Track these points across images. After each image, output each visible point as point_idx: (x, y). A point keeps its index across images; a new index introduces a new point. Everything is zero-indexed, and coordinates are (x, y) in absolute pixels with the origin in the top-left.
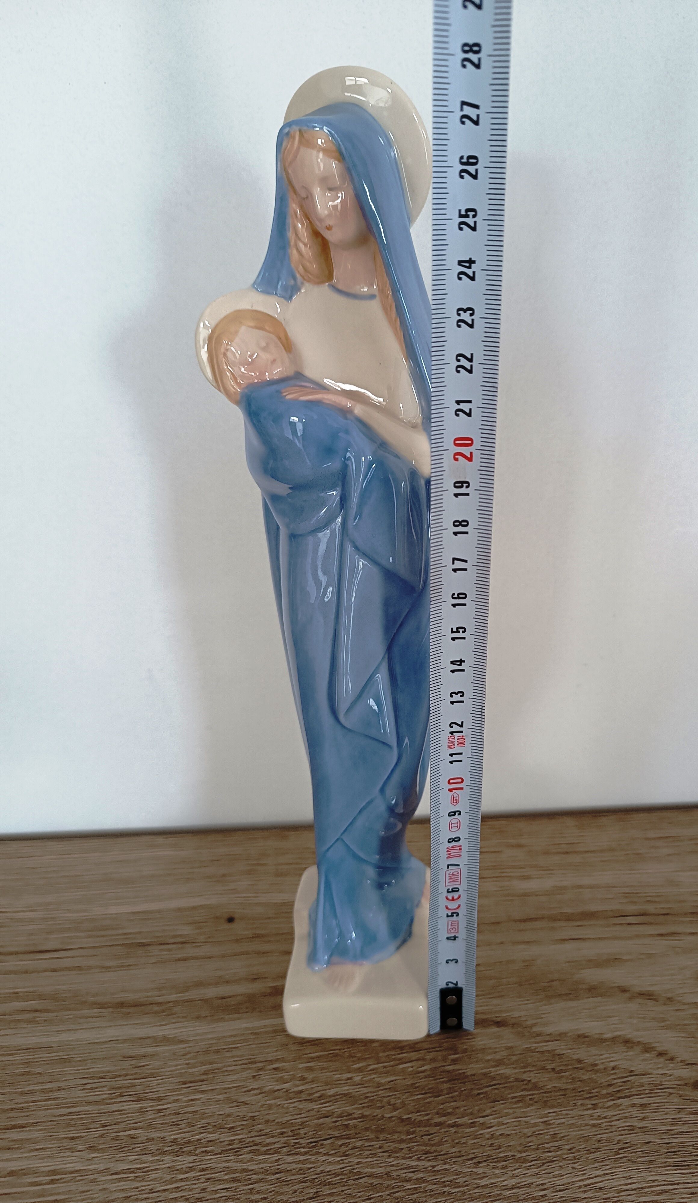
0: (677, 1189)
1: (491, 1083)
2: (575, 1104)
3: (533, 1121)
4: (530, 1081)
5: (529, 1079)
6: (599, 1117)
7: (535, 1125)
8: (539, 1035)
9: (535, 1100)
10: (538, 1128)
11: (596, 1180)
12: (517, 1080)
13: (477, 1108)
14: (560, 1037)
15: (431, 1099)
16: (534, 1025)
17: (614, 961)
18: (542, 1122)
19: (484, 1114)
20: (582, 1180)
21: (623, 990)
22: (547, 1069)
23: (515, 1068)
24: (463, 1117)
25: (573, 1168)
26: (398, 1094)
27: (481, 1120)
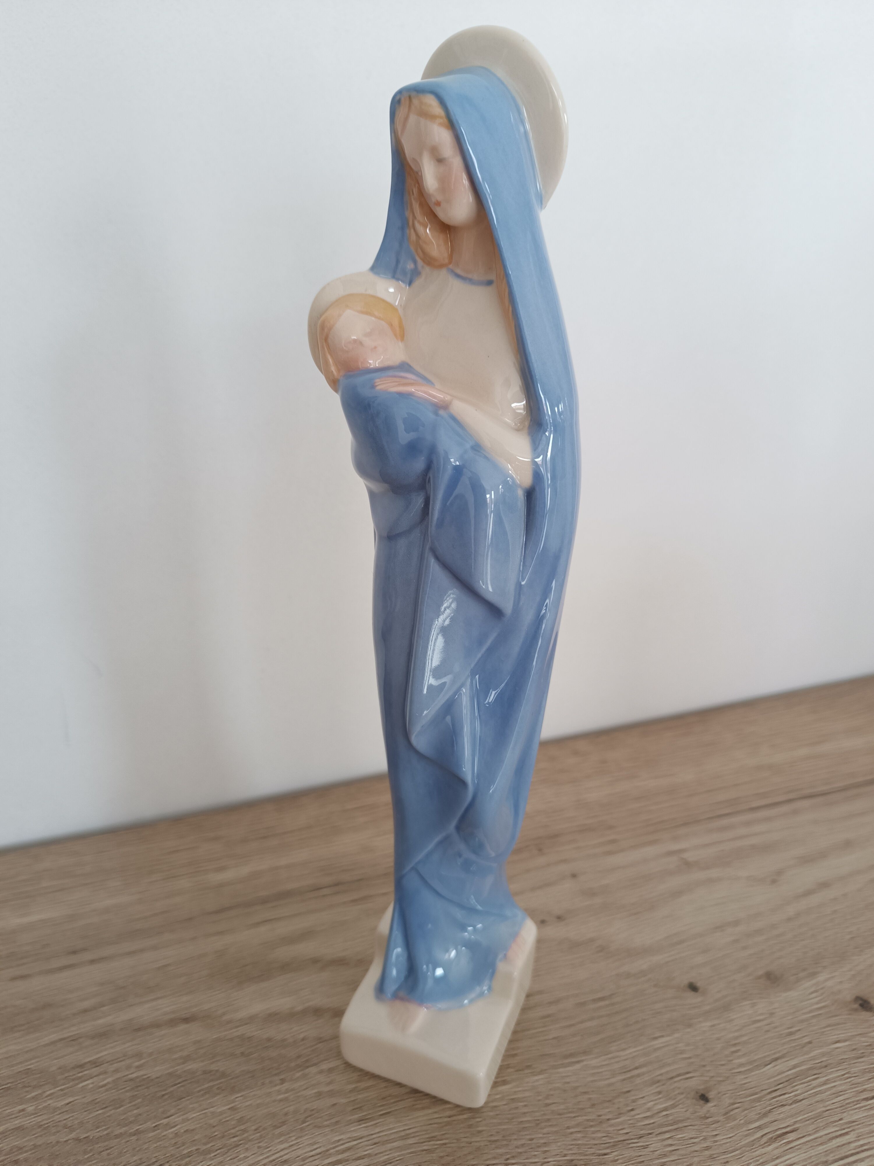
0: (361, 1143)
1: (177, 1082)
2: (263, 1084)
3: (219, 1110)
4: (217, 1071)
5: (217, 1069)
6: (287, 1091)
7: (221, 1113)
8: (229, 1022)
9: (223, 1088)
10: (224, 1116)
11: (282, 1153)
12: (205, 1072)
13: (161, 1110)
14: (251, 1019)
15: (113, 1111)
16: (224, 1014)
17: (306, 935)
18: (229, 1109)
19: (169, 1114)
20: (268, 1157)
21: (315, 961)
22: (236, 1055)
23: (202, 1061)
24: (145, 1123)
25: (259, 1147)
26: (77, 1114)
27: (165, 1121)
